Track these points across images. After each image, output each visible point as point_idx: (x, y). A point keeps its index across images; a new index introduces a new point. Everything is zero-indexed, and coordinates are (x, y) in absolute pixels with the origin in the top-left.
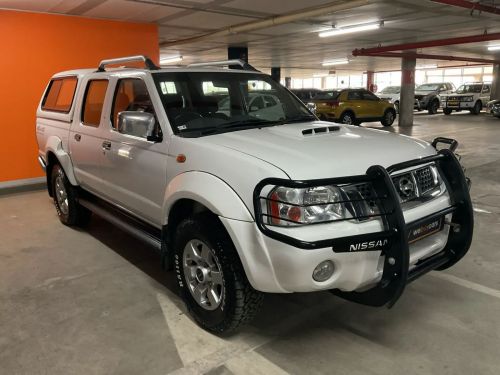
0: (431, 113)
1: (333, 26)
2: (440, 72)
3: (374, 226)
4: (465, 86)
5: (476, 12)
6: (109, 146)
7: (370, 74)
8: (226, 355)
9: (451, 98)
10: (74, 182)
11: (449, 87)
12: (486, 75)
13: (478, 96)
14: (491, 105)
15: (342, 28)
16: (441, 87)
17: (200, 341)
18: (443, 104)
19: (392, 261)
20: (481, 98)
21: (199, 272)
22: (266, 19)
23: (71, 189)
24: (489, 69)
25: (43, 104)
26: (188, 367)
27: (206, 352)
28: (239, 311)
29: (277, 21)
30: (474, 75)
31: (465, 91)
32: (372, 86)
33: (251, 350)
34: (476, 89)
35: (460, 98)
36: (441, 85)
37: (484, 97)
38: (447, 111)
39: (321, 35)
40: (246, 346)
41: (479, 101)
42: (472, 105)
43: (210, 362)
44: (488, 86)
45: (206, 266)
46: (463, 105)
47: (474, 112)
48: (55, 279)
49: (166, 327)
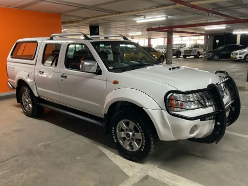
0: (177, 58)
1: (145, 18)
2: (180, 38)
3: (210, 110)
4: (192, 45)
5: (210, 14)
6: (66, 77)
7: (149, 39)
8: (146, 170)
9: (186, 51)
10: (36, 95)
11: (185, 45)
12: (201, 40)
13: (198, 50)
14: (205, 54)
15: (148, 19)
16: (182, 46)
17: (131, 166)
18: (183, 54)
19: (218, 123)
20: (200, 51)
21: (128, 134)
22: (116, 14)
23: (34, 98)
24: (203, 37)
25: (11, 55)
26: (132, 177)
27: (136, 170)
28: (152, 150)
29: (121, 15)
30: (194, 40)
31: (192, 48)
32: (150, 45)
33: (156, 167)
34: (197, 46)
35: (190, 51)
36: (181, 45)
37: (201, 50)
38: (185, 57)
39: (137, 22)
40: (153, 166)
41: (199, 52)
42: (196, 54)
43: (141, 174)
44: (202, 45)
45: (131, 131)
46: (192, 54)
47: (196, 57)
48: (42, 144)
49: (111, 161)
